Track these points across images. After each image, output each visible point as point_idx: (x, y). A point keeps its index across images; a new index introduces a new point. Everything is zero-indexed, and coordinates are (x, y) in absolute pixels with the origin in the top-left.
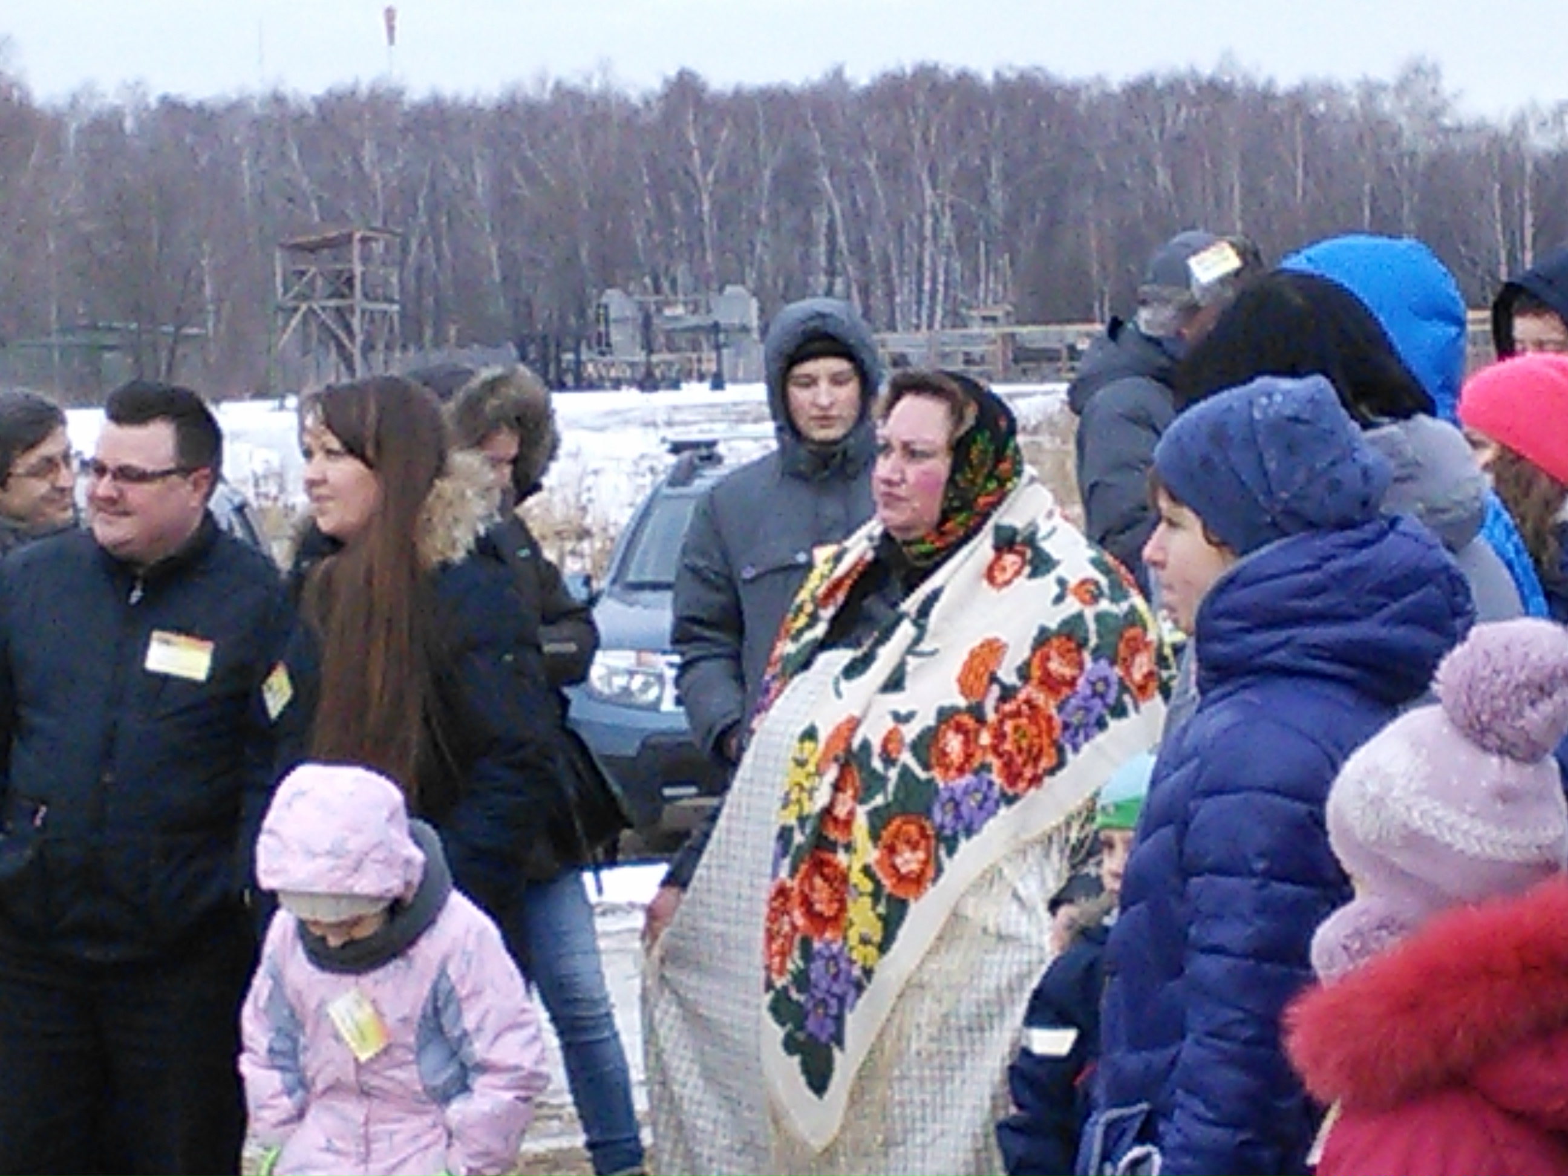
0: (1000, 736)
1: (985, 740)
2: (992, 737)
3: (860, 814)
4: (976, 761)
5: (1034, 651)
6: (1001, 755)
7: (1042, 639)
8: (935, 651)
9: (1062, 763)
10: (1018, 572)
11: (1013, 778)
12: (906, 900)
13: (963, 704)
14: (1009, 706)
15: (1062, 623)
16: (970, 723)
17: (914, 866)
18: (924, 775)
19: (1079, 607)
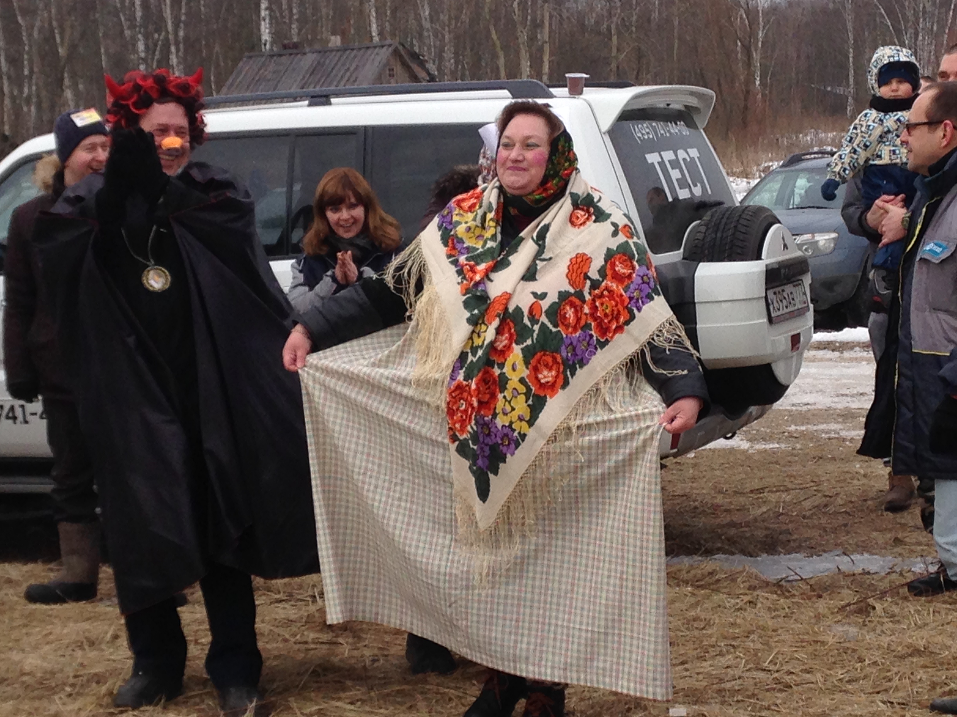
0: (594, 308)
1: (586, 310)
2: (590, 309)
3: (517, 349)
4: (583, 323)
5: (606, 261)
6: (595, 319)
7: (610, 255)
8: (550, 259)
9: (632, 317)
10: (588, 219)
11: (604, 330)
12: (545, 396)
13: (572, 291)
14: (597, 292)
15: (618, 247)
16: (578, 302)
17: (550, 379)
18: (554, 330)
19: (625, 239)
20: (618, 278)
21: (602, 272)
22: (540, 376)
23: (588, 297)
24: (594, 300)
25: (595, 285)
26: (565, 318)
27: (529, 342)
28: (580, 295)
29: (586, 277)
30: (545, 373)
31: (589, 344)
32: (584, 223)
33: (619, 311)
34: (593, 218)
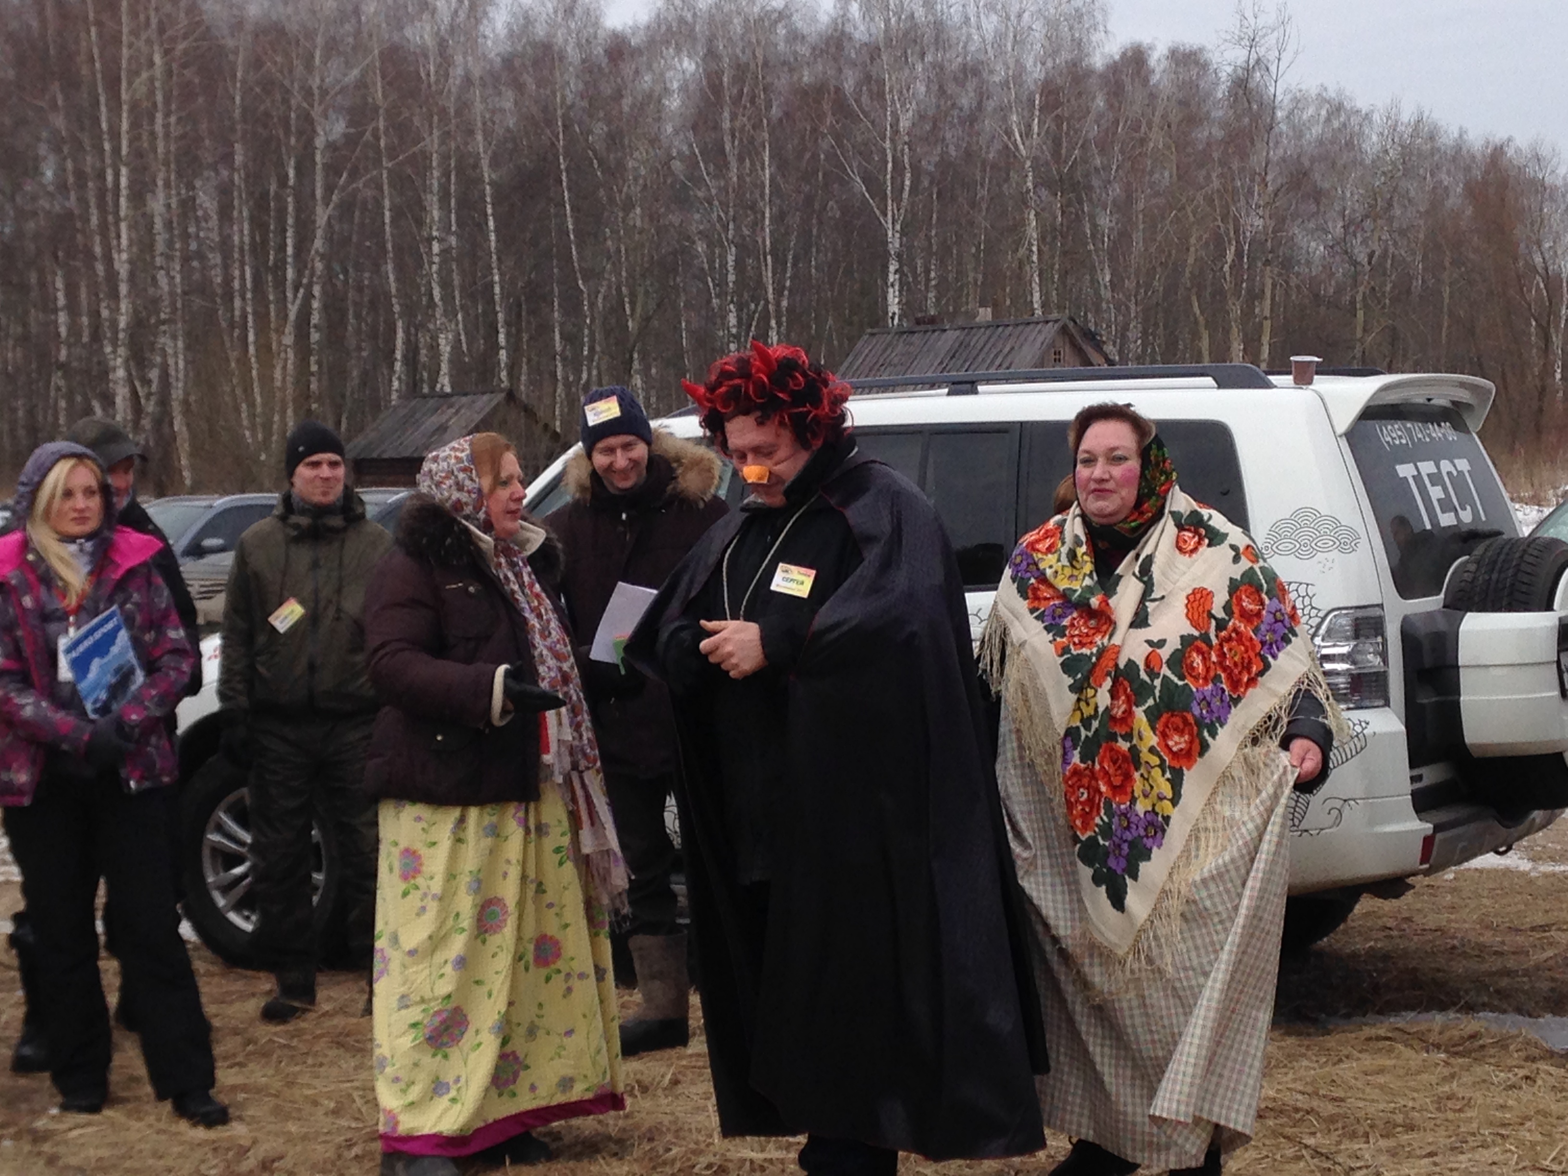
0: (1222, 655)
1: (1214, 658)
2: (1218, 656)
3: (1139, 712)
4: (1212, 674)
5: (1231, 595)
6: (1225, 669)
7: (1234, 587)
8: (1163, 597)
9: (1267, 667)
10: (1199, 543)
11: (1235, 684)
12: (1181, 769)
13: (1196, 633)
14: (1223, 634)
15: (1243, 576)
16: (1204, 647)
17: (1183, 746)
18: (1180, 683)
19: (1250, 564)
20: (1246, 616)
21: (1227, 608)
22: (1171, 743)
23: (1215, 641)
24: (1221, 645)
25: (1221, 625)
26: (1193, 668)
27: (1150, 702)
28: (1205, 638)
29: (1211, 616)
30: (1176, 738)
31: (1222, 700)
32: (1194, 550)
33: (1250, 660)
34: (1207, 541)
